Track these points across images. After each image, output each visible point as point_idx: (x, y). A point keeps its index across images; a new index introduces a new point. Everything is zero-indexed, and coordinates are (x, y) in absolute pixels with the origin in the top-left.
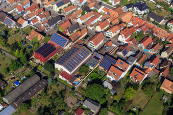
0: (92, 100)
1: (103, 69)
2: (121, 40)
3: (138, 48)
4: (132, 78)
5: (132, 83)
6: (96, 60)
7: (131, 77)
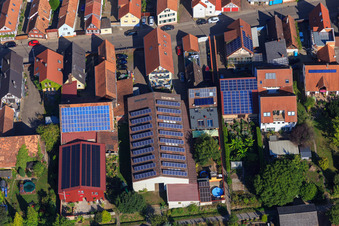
0: (288, 204)
1: (235, 116)
2: (203, 16)
3: (253, 8)
4: (313, 93)
5: (321, 106)
6: (203, 107)
7: (308, 94)
